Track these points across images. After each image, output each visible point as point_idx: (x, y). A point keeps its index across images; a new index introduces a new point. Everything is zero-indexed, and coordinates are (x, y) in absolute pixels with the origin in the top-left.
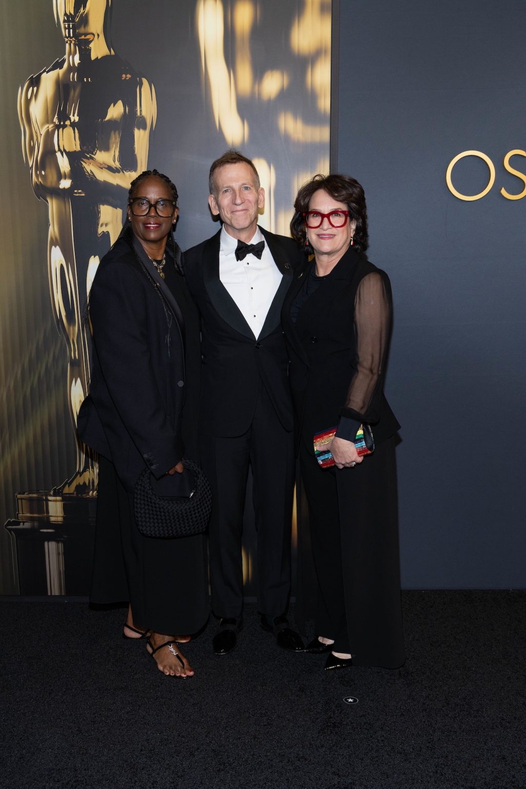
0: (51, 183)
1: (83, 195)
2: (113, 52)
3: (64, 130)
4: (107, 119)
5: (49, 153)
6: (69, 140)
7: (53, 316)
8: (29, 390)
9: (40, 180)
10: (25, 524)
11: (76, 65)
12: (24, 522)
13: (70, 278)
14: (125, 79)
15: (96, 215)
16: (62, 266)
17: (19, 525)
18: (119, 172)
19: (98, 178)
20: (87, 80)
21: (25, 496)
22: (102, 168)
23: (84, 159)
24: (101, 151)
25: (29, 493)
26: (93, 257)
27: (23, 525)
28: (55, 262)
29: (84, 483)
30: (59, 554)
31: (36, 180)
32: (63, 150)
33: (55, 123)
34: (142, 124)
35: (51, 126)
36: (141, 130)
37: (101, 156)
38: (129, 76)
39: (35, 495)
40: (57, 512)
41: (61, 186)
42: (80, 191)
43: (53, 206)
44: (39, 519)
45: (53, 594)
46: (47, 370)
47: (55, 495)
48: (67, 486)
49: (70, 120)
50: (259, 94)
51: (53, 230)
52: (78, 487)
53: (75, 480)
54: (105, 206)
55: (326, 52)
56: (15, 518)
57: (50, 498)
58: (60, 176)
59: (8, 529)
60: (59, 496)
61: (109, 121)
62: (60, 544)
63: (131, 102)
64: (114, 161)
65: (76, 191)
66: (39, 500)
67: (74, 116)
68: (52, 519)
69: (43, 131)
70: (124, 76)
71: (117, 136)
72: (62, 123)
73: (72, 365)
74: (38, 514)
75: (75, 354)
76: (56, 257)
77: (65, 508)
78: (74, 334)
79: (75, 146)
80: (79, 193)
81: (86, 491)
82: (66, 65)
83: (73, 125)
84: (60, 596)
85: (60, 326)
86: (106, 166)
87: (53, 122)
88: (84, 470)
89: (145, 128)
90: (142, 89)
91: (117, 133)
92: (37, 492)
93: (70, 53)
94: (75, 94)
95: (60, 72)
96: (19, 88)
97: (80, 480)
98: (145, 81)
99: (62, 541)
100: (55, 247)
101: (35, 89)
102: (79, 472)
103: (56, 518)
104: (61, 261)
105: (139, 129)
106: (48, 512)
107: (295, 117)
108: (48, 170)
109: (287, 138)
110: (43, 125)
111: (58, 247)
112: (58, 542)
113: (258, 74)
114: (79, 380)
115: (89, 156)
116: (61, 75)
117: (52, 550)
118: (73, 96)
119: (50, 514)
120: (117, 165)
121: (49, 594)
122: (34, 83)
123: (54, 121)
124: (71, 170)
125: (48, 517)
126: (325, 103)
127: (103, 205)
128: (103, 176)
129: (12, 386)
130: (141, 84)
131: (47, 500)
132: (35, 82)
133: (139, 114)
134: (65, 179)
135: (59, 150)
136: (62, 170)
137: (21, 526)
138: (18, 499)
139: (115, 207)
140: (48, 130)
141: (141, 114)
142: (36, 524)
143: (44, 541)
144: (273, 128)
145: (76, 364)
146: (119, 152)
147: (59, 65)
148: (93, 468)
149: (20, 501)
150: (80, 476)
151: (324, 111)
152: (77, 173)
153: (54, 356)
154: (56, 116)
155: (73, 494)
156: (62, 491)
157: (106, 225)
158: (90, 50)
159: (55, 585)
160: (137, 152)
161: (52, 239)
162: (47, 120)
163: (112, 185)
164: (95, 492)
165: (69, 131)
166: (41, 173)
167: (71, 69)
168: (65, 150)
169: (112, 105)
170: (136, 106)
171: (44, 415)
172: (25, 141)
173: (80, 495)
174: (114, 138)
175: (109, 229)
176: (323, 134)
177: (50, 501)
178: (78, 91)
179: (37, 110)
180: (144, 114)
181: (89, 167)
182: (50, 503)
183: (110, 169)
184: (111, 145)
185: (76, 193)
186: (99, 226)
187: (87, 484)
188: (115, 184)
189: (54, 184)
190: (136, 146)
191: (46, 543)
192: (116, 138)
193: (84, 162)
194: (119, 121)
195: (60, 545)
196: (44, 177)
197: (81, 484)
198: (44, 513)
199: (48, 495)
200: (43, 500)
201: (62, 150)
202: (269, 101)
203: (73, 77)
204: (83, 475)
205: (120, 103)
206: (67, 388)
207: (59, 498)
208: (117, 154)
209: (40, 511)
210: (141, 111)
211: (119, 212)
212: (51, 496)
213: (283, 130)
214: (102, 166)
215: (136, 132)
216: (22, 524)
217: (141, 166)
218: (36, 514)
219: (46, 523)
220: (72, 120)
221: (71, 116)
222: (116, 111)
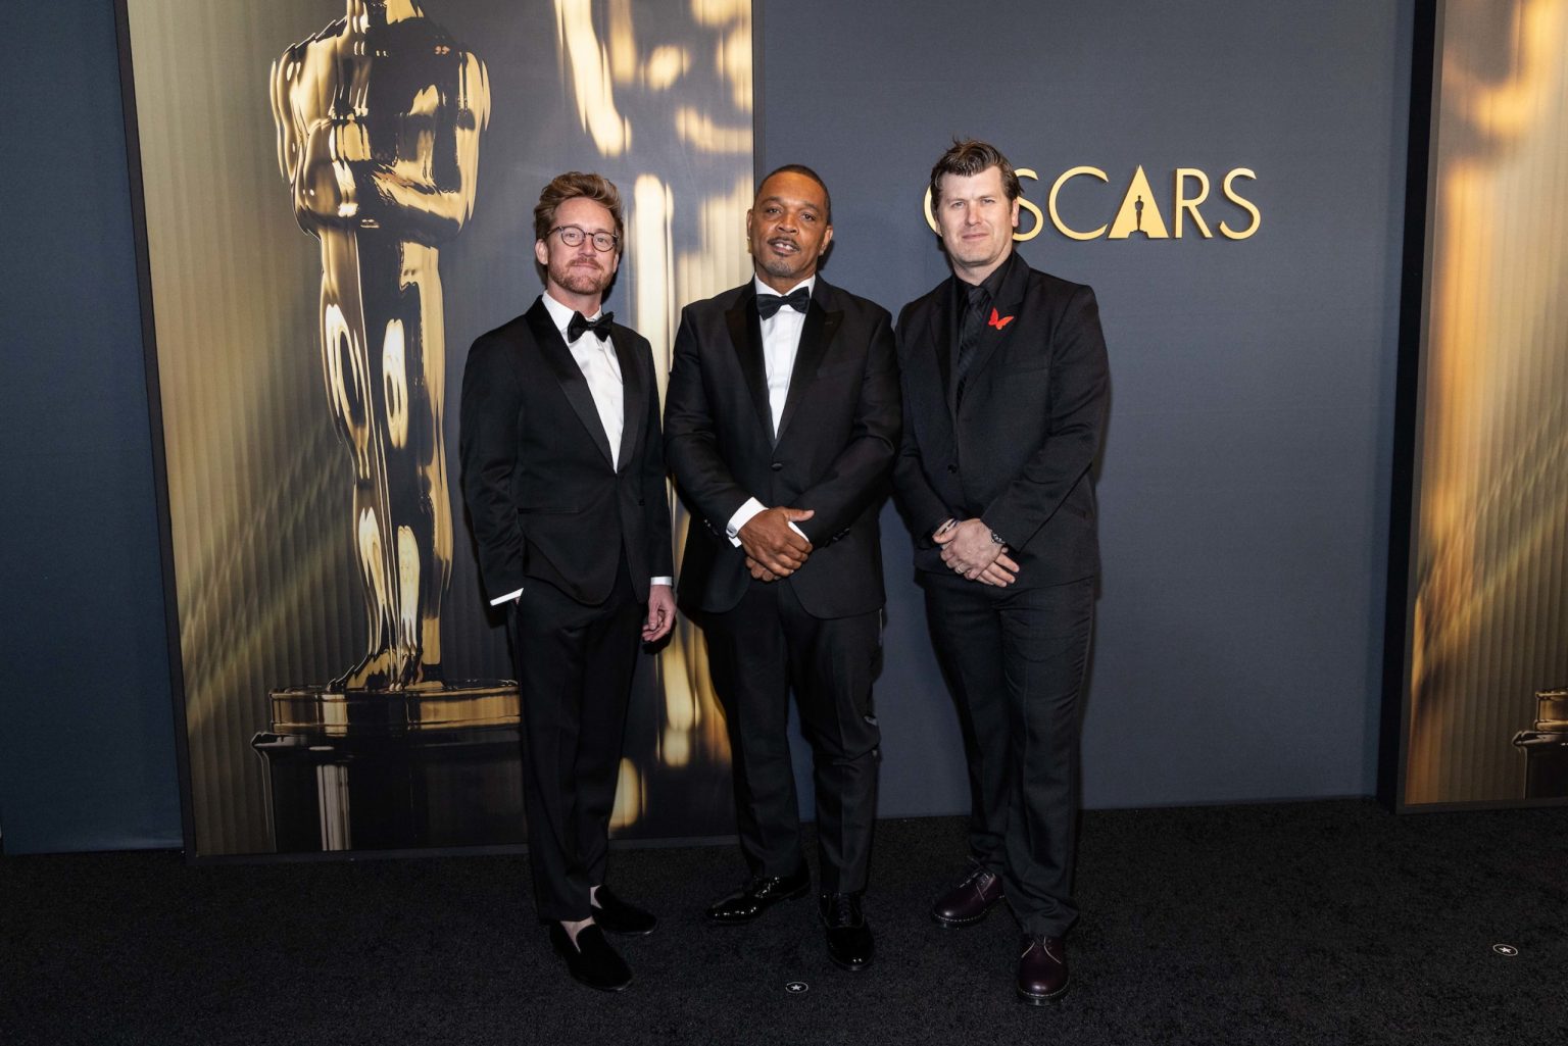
0: (326, 209)
1: (377, 227)
2: (421, 14)
3: (346, 128)
4: (413, 112)
5: (321, 164)
6: (352, 143)
7: (329, 412)
8: (291, 527)
9: (307, 203)
10: (285, 738)
11: (364, 31)
12: (283, 737)
13: (356, 353)
14: (441, 54)
15: (397, 258)
16: (343, 336)
17: (275, 741)
18: (432, 193)
19: (398, 201)
20: (381, 54)
21: (285, 694)
22: (405, 187)
23: (378, 174)
24: (403, 160)
25: (292, 690)
26: (392, 321)
27: (282, 740)
28: (333, 328)
29: (381, 672)
30: (340, 785)
31: (301, 204)
32: (342, 156)
33: (330, 117)
34: (468, 121)
35: (324, 122)
36: (466, 130)
37: (403, 168)
38: (446, 49)
39: (301, 693)
40: (336, 718)
41: (341, 213)
42: (371, 221)
43: (328, 243)
44: (308, 732)
45: (331, 849)
46: (320, 496)
47: (334, 691)
48: (354, 676)
49: (355, 114)
50: (647, 81)
51: (329, 280)
52: (371, 678)
53: (366, 669)
54: (411, 243)
55: (744, 22)
56: (269, 730)
57: (325, 697)
58: (339, 198)
59: (257, 748)
60: (341, 693)
61: (417, 116)
62: (342, 769)
63: (450, 87)
64: (425, 177)
65: (364, 221)
66: (308, 700)
67: (360, 107)
68: (329, 730)
69: (312, 129)
70: (438, 49)
71: (430, 138)
72: (342, 118)
73: (358, 488)
74: (307, 722)
75: (365, 471)
76: (334, 321)
77: (350, 712)
78: (363, 441)
79: (364, 153)
80: (370, 224)
81: (384, 684)
82: (347, 31)
83: (359, 121)
84: (343, 852)
85: (341, 428)
86: (412, 184)
87: (327, 116)
88: (381, 652)
89: (472, 128)
90: (468, 70)
91: (429, 134)
92: (305, 688)
93: (353, 13)
94: (362, 74)
95: (339, 41)
96: (272, 63)
97: (373, 667)
98: (471, 57)
99: (345, 765)
100: (333, 305)
101: (299, 65)
102: (372, 655)
103: (335, 728)
104: (341, 327)
105: (463, 128)
106: (322, 719)
107: (701, 115)
108: (320, 189)
109: (689, 146)
110: (311, 120)
111: (336, 306)
112: (338, 766)
113: (644, 50)
114: (371, 511)
115: (384, 168)
116: (339, 46)
117: (330, 781)
118: (360, 77)
119: (326, 722)
120: (430, 181)
121: (325, 849)
122: (297, 56)
123: (330, 114)
124: (356, 190)
125: (323, 727)
126: (745, 96)
127: (408, 242)
128: (407, 198)
129: (263, 519)
130: (465, 62)
131: (321, 701)
132: (299, 55)
133: (462, 106)
134: (347, 202)
135: (338, 158)
136: (342, 189)
137: (279, 743)
138: (274, 700)
139: (427, 245)
140: (320, 128)
141: (465, 106)
142: (303, 739)
143: (317, 765)
144: (670, 132)
145: (366, 486)
146: (434, 162)
147: (337, 31)
148: (394, 647)
149: (276, 703)
150: (375, 661)
151: (745, 107)
152: (366, 192)
153: (331, 477)
154: (332, 107)
155: (363, 689)
156: (345, 685)
157: (413, 272)
158: (384, 9)
159: (333, 833)
160: (459, 163)
161: (326, 294)
162: (318, 113)
163: (421, 212)
164: (399, 685)
165: (352, 130)
166: (308, 193)
167: (355, 36)
168: (346, 158)
169: (421, 91)
170: (459, 93)
171: (316, 565)
172: (282, 144)
173: (374, 691)
174: (424, 142)
175: (418, 278)
176: (742, 141)
177: (327, 701)
178: (366, 69)
179: (302, 97)
180: (470, 105)
181: (385, 185)
182: (325, 705)
183: (418, 187)
184: (419, 154)
185: (364, 224)
186: (402, 275)
187: (386, 672)
188: (427, 210)
189: (329, 210)
190: (459, 153)
191: (319, 769)
192: (427, 142)
193: (376, 176)
194: (431, 115)
195: (343, 771)
196: (314, 200)
197: (377, 673)
198: (315, 721)
199: (321, 691)
200: (315, 700)
201: (343, 158)
202: (662, 90)
203: (359, 48)
204: (378, 661)
205: (433, 89)
206: (352, 526)
207: (340, 697)
208: (429, 165)
209: (310, 718)
210: (465, 102)
211: (434, 252)
212: (326, 693)
213: (684, 134)
214: (405, 184)
215: (459, 132)
216: (279, 739)
217: (467, 185)
218: (302, 722)
219: (320, 736)
220: (358, 114)
221: (356, 107)
222: (426, 101)
